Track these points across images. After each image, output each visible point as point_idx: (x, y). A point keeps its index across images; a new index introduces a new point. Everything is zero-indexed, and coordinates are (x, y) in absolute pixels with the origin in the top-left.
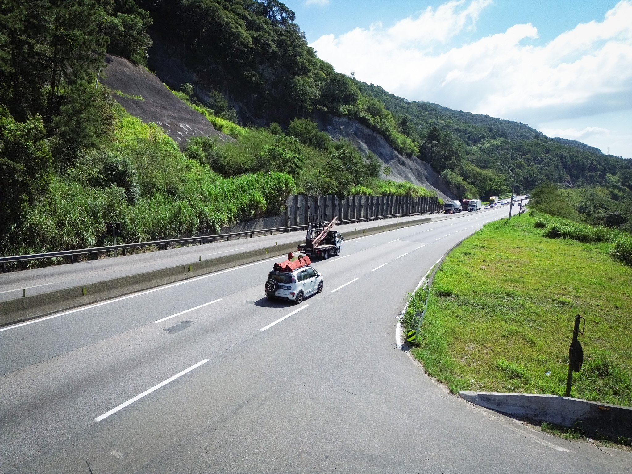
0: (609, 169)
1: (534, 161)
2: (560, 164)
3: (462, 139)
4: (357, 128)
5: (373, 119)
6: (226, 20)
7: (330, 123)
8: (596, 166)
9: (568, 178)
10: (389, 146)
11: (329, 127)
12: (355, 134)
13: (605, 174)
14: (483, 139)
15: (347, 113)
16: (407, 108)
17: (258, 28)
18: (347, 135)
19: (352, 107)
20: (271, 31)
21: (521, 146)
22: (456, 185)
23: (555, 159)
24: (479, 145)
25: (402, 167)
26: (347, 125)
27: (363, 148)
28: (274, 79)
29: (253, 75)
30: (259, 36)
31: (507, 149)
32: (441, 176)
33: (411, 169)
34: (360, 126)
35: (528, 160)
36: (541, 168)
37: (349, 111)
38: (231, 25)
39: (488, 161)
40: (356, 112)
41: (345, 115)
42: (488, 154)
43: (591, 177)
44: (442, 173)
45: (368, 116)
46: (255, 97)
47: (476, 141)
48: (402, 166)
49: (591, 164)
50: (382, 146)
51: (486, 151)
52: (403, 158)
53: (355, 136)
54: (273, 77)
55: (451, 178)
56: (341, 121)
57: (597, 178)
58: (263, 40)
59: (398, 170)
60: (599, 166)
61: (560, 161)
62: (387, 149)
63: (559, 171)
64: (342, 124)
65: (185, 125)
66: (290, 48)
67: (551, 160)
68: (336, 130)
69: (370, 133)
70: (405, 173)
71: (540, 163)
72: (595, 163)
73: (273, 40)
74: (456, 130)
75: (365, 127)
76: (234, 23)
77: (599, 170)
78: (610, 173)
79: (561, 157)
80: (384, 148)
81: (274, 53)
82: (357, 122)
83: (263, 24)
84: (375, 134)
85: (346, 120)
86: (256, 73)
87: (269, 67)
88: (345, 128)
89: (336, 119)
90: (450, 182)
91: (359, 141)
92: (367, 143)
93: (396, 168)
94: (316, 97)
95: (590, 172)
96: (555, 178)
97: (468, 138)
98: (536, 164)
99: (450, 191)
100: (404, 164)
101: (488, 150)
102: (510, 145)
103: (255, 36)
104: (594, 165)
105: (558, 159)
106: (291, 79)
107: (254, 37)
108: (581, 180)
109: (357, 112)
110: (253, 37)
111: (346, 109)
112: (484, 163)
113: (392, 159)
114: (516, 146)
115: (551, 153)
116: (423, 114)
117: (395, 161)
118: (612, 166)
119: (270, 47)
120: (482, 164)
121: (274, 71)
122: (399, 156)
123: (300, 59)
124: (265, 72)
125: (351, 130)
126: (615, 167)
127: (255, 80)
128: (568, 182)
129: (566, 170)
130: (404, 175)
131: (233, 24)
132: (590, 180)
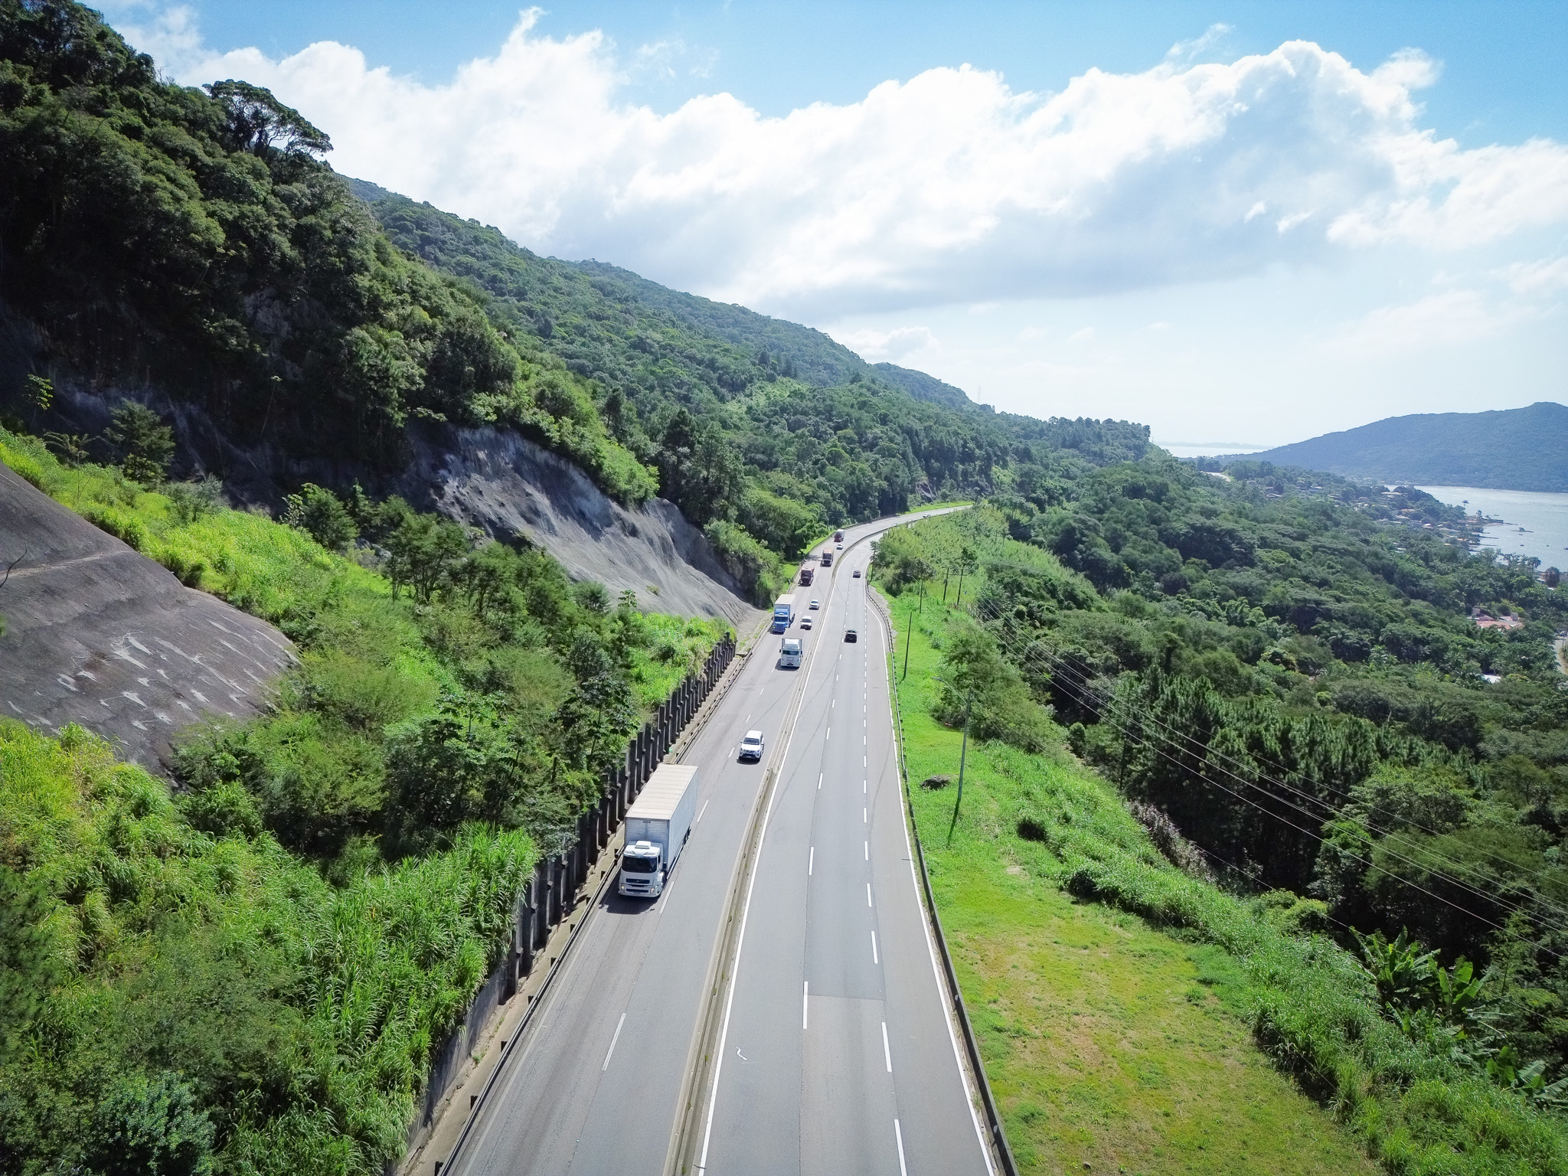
0: (996, 455)
1: (860, 442)
2: (909, 450)
3: (708, 383)
4: (519, 453)
5: (556, 426)
6: (141, 177)
7: (452, 446)
8: (973, 451)
9: (924, 479)
10: (598, 492)
11: (449, 457)
12: (517, 469)
13: (989, 467)
14: (750, 382)
15: (494, 417)
16: (569, 294)
17: (236, 192)
18: (498, 473)
19: (503, 399)
20: (272, 199)
21: (831, 406)
22: (739, 557)
23: (899, 439)
24: (742, 398)
25: (631, 541)
26: (494, 447)
27: (540, 508)
28: (288, 333)
29: (232, 330)
30: (243, 216)
31: (805, 413)
32: (706, 535)
33: (651, 542)
34: (526, 447)
35: (850, 441)
36: (876, 461)
37: (497, 410)
38: (159, 193)
39: (773, 448)
40: (515, 410)
41: (488, 423)
42: (768, 426)
43: (965, 474)
44: (706, 527)
45: (545, 420)
46: (235, 387)
47: (737, 387)
48: (631, 538)
49: (964, 446)
50: (582, 494)
51: (762, 417)
52: (632, 516)
53: (518, 476)
54: (286, 327)
55: (727, 541)
56: (478, 436)
57: (977, 478)
58: (255, 228)
59: (626, 554)
60: (977, 451)
61: (909, 442)
62: (593, 503)
63: (909, 466)
64: (482, 444)
65: (127, 644)
66: (333, 249)
67: (891, 440)
68: (468, 464)
69: (552, 462)
70: (641, 561)
71: (871, 446)
72: (971, 445)
73: (282, 227)
74: (691, 358)
75: (538, 448)
76: (167, 184)
77: (978, 458)
78: (997, 463)
79: (909, 433)
80: (587, 498)
81: (285, 263)
82: (517, 436)
83: (250, 179)
84: (563, 464)
85: (489, 433)
86: (238, 324)
87: (273, 298)
88: (490, 456)
89: (465, 434)
90: (725, 551)
91: (530, 489)
92: (548, 490)
93: (620, 548)
94: (413, 383)
95: (963, 464)
96: (903, 483)
97: (719, 380)
98: (864, 449)
99: (727, 570)
100: (634, 532)
101: (765, 414)
102: (810, 405)
103: (230, 217)
104: (970, 449)
105: (905, 439)
106: (342, 335)
107: (227, 220)
108: (948, 482)
109: (517, 410)
110: (223, 222)
111: (490, 405)
112: (763, 453)
113: (609, 525)
114: (821, 407)
115: (891, 424)
116: (610, 312)
117: (615, 528)
118: (1000, 448)
119: (274, 246)
120: (759, 456)
121: (289, 310)
122: (623, 514)
123: (363, 281)
124: (261, 315)
125: (505, 459)
126: (1005, 451)
127: (239, 345)
128: (924, 487)
129: (919, 460)
130: (640, 567)
131: (165, 188)
132: (963, 481)
